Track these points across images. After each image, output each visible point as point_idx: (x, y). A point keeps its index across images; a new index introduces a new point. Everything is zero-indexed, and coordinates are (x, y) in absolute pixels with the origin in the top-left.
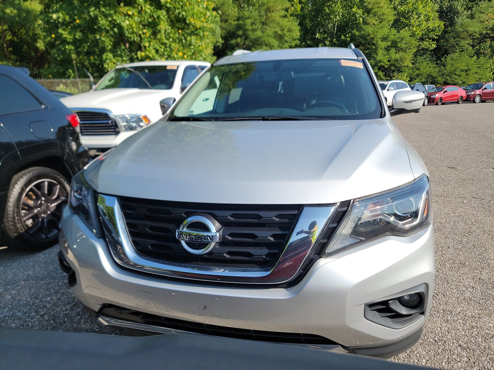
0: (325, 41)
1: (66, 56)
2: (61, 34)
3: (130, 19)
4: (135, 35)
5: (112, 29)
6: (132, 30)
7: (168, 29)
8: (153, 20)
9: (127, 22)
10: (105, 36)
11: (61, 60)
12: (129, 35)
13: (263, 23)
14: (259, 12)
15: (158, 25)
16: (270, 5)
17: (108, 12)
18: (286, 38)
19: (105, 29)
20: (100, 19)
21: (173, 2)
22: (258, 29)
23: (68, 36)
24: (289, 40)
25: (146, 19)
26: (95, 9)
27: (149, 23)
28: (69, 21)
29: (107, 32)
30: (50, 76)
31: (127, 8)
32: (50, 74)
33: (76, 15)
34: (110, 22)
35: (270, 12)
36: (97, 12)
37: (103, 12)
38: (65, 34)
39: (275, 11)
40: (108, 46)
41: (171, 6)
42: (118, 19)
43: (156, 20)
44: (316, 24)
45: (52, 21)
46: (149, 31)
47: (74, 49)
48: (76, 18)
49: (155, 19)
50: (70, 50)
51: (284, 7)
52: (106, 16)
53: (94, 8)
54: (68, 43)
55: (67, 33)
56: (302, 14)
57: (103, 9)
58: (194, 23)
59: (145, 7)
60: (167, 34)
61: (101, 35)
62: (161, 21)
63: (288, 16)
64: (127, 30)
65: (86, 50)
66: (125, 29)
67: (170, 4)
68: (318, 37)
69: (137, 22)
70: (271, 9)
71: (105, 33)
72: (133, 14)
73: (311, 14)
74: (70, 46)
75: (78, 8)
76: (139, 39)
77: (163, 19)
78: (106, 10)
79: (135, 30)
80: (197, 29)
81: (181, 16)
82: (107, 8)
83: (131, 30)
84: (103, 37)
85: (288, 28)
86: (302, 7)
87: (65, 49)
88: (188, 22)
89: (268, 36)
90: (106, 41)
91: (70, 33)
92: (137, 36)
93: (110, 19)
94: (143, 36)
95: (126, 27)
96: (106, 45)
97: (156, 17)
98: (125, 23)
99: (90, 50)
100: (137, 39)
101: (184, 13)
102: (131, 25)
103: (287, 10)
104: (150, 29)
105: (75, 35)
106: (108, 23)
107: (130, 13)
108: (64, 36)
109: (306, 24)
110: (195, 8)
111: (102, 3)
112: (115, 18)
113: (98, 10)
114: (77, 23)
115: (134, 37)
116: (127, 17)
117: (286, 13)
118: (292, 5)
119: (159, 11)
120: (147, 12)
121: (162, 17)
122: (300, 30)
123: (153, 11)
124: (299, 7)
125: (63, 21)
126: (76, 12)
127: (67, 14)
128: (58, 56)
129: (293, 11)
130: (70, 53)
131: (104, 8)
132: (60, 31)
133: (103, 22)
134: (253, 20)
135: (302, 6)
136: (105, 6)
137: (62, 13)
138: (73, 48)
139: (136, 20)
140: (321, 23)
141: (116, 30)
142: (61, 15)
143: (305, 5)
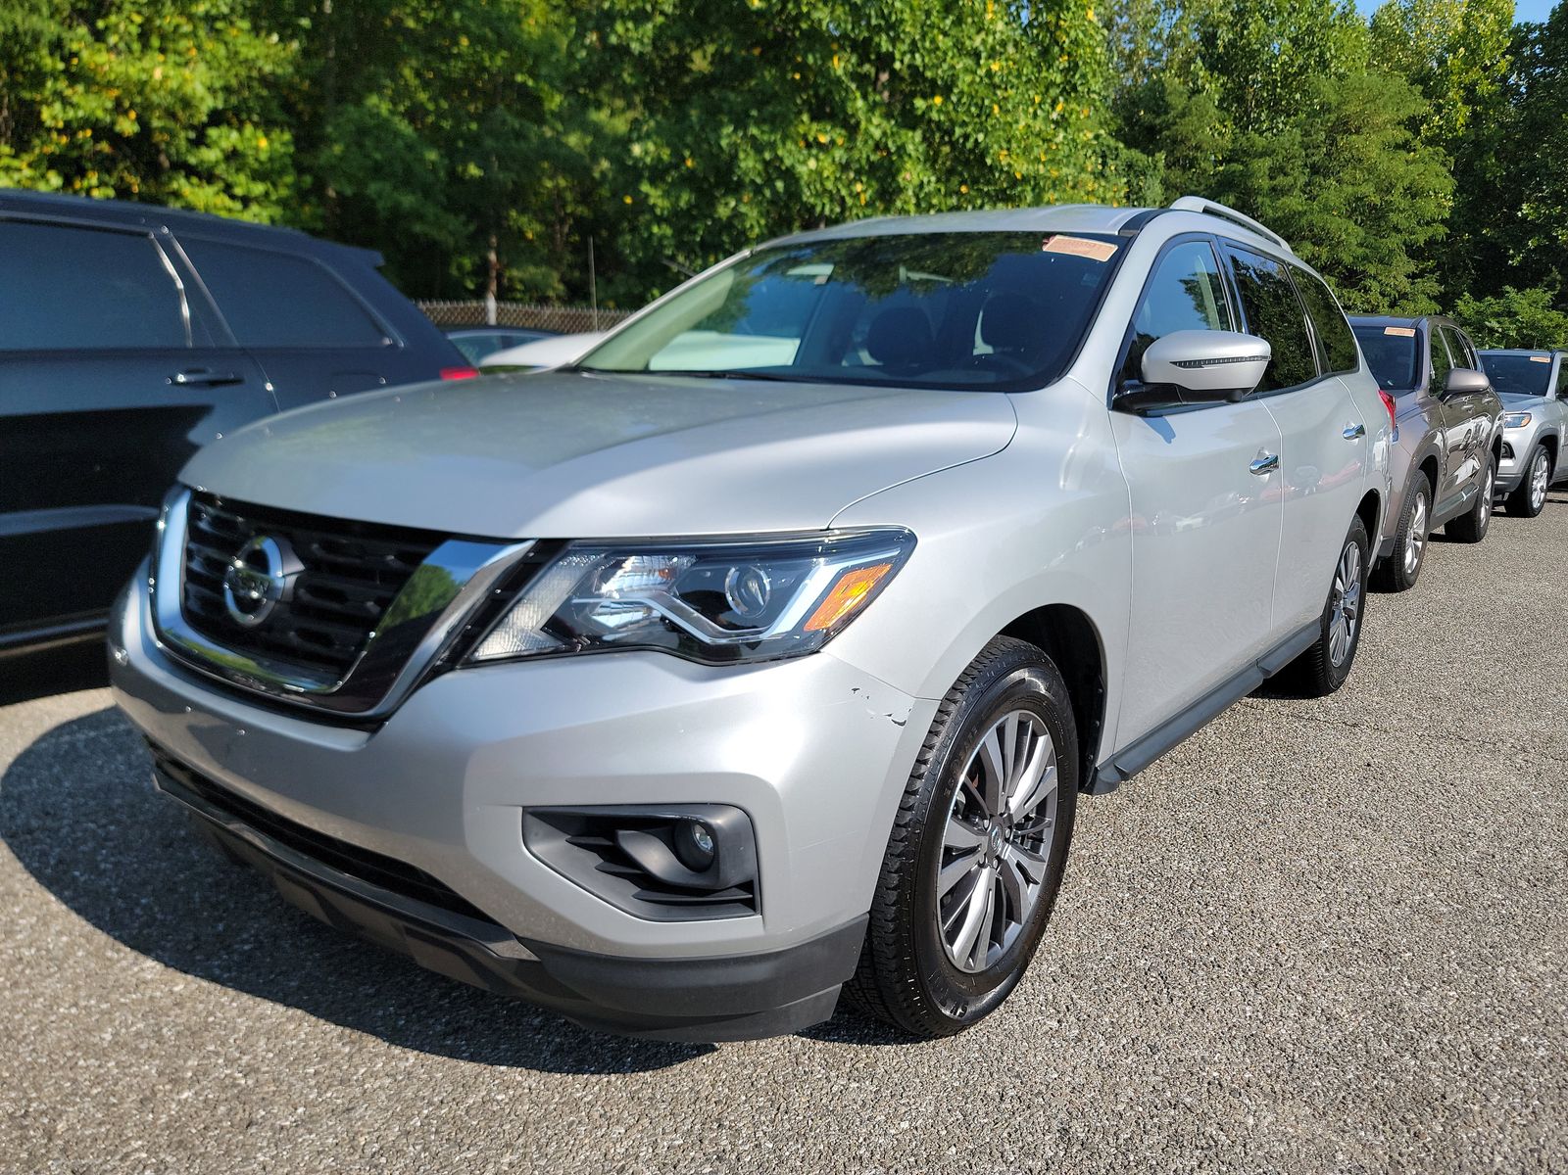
0: (1552, 229)
1: (651, 253)
2: (647, 196)
3: (822, 156)
4: (826, 200)
5: (769, 182)
6: (822, 184)
7: (929, 182)
8: (883, 158)
9: (812, 164)
10: (750, 203)
11: (639, 263)
12: (812, 200)
13: (1315, 170)
14: (1306, 134)
15: (898, 171)
16: (1351, 109)
17: (766, 137)
18: (1394, 217)
19: (753, 182)
20: (742, 155)
21: (951, 107)
22: (1292, 187)
23: (660, 202)
24: (1404, 224)
25: (864, 156)
26: (735, 131)
27: (871, 164)
28: (671, 163)
29: (758, 190)
30: (611, 304)
31: (815, 126)
32: (611, 298)
33: (687, 146)
34: (766, 164)
35: (1348, 132)
36: (737, 138)
37: (753, 137)
38: (655, 195)
39: (1365, 130)
40: (752, 226)
41: (942, 118)
42: (789, 154)
43: (894, 158)
44: (1522, 171)
45: (630, 163)
46: (869, 186)
47: (673, 235)
48: (687, 153)
49: (889, 153)
50: (663, 237)
51: (1403, 115)
52: (758, 147)
53: (731, 129)
54: (659, 220)
55: (659, 193)
56: (1473, 137)
57: (754, 131)
58: (1010, 165)
59: (869, 121)
60: (922, 195)
61: (739, 201)
62: (906, 158)
63: (1417, 143)
64: (808, 186)
65: (698, 239)
66: (802, 183)
67: (939, 111)
68: (1525, 216)
69: (840, 164)
70: (1354, 124)
71: (751, 195)
72: (833, 142)
73: (1508, 137)
74: (664, 226)
75: (697, 128)
76: (838, 210)
77: (913, 154)
78: (763, 132)
79: (829, 185)
80: (1014, 183)
81: (970, 145)
82: (766, 128)
83: (818, 186)
84: (746, 204)
85: (1406, 183)
86: (1475, 115)
87: (651, 234)
88: (989, 161)
89: (1326, 209)
90: (750, 214)
91: (666, 194)
92: (832, 200)
93: (767, 156)
94: (849, 201)
95: (806, 177)
96: (748, 226)
97: (893, 149)
98: (808, 166)
99: (709, 239)
100: (832, 211)
101: (981, 137)
102: (819, 172)
103: (1413, 124)
104: (874, 183)
105: (678, 198)
106: (759, 167)
107: (823, 139)
108: (652, 201)
109: (1484, 170)
110: (1017, 122)
111: (754, 113)
112: (780, 153)
113: (741, 134)
114: (688, 168)
115: (824, 205)
116: (814, 151)
117: (1409, 135)
118: (1439, 109)
119: (903, 132)
120: (872, 137)
121: (910, 148)
122: (1459, 190)
123: (889, 132)
124: (1462, 114)
125: (655, 162)
126: (689, 139)
127: (668, 145)
128: (633, 253)
129: (1440, 127)
130: (662, 247)
131: (759, 128)
132: (645, 187)
133: (749, 164)
134: (1280, 158)
135: (1474, 112)
136: (758, 123)
137: (655, 144)
138: (669, 231)
139: (837, 159)
140: (1546, 166)
141: (780, 185)
142: (651, 147)
143: (1486, 109)
